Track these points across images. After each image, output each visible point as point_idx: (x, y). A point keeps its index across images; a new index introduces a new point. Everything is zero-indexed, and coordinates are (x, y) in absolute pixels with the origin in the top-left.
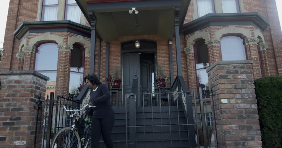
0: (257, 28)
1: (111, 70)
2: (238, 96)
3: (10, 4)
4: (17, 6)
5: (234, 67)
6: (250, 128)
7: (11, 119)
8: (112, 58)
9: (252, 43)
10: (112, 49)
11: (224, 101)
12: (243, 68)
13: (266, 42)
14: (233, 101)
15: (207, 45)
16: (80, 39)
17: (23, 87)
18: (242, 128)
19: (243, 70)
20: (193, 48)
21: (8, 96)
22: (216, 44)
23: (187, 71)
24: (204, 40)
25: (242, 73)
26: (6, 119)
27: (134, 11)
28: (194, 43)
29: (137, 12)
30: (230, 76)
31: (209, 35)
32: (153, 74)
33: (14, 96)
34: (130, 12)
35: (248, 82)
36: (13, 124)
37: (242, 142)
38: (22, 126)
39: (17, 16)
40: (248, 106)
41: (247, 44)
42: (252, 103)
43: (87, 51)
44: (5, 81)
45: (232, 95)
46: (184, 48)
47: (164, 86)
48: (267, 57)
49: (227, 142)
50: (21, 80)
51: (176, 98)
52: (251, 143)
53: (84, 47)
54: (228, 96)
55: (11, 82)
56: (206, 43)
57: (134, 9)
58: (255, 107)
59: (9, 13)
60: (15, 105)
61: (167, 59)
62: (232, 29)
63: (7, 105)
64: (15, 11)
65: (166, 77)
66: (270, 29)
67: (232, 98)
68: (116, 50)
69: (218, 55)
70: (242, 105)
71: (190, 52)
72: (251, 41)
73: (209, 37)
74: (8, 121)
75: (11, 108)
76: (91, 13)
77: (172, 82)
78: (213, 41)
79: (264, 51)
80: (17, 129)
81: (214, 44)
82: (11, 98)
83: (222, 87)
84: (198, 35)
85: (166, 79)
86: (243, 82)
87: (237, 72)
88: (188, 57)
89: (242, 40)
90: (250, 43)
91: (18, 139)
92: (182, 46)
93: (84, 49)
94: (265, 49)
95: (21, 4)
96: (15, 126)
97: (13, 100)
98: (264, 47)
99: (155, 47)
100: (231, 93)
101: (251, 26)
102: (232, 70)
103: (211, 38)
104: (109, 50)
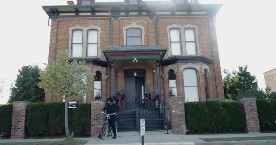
0: (205, 64)
1: (118, 88)
2: (178, 109)
3: (50, 42)
4: (55, 43)
5: (178, 99)
6: (182, 121)
7: (96, 118)
8: (119, 80)
9: (201, 74)
10: (119, 74)
11: (174, 111)
12: (181, 99)
13: (210, 71)
14: (176, 111)
15: (175, 74)
16: (99, 68)
17: (100, 106)
18: (179, 120)
19: (180, 100)
20: (167, 75)
21: (94, 109)
22: (180, 74)
23: (164, 89)
24: (174, 71)
25: (180, 101)
26: (95, 118)
27: (135, 61)
28: (168, 71)
29: (137, 61)
30: (176, 102)
31: (177, 69)
32: (143, 86)
33: (97, 109)
34: (134, 61)
35: (182, 104)
36: (97, 119)
37: (179, 125)
38: (101, 121)
39: (56, 50)
40: (181, 113)
41: (198, 74)
42: (183, 112)
43: (103, 75)
44: (92, 103)
45: (176, 109)
46: (163, 75)
47: (150, 98)
48: (210, 81)
49: (174, 126)
50: (99, 103)
51: (157, 105)
52: (182, 126)
53: (101, 73)
54: (174, 109)
55: (95, 104)
56: (175, 73)
57: (135, 59)
58: (184, 113)
59: (50, 48)
60: (97, 113)
61: (152, 81)
62: (190, 65)
63: (95, 113)
64: (54, 47)
65: (151, 93)
66: (214, 63)
67: (176, 110)
68: (121, 75)
69: (181, 81)
70: (180, 113)
71: (166, 77)
72: (200, 73)
73: (177, 70)
74: (95, 119)
75: (96, 114)
76: (112, 60)
77: (155, 96)
78: (178, 72)
79: (209, 77)
80: (99, 121)
81: (179, 74)
82: (95, 110)
83: (173, 106)
84: (170, 67)
85: (151, 94)
86: (180, 104)
87: (178, 101)
88: (164, 80)
89: (196, 71)
90: (199, 74)
91: (100, 125)
92: (161, 73)
93: (101, 74)
94: (210, 76)
95: (57, 42)
96: (98, 120)
97: (96, 111)
98: (209, 75)
99: (145, 73)
100: (176, 108)
101: (201, 63)
102: (177, 100)
103: (178, 70)
104: (117, 75)
